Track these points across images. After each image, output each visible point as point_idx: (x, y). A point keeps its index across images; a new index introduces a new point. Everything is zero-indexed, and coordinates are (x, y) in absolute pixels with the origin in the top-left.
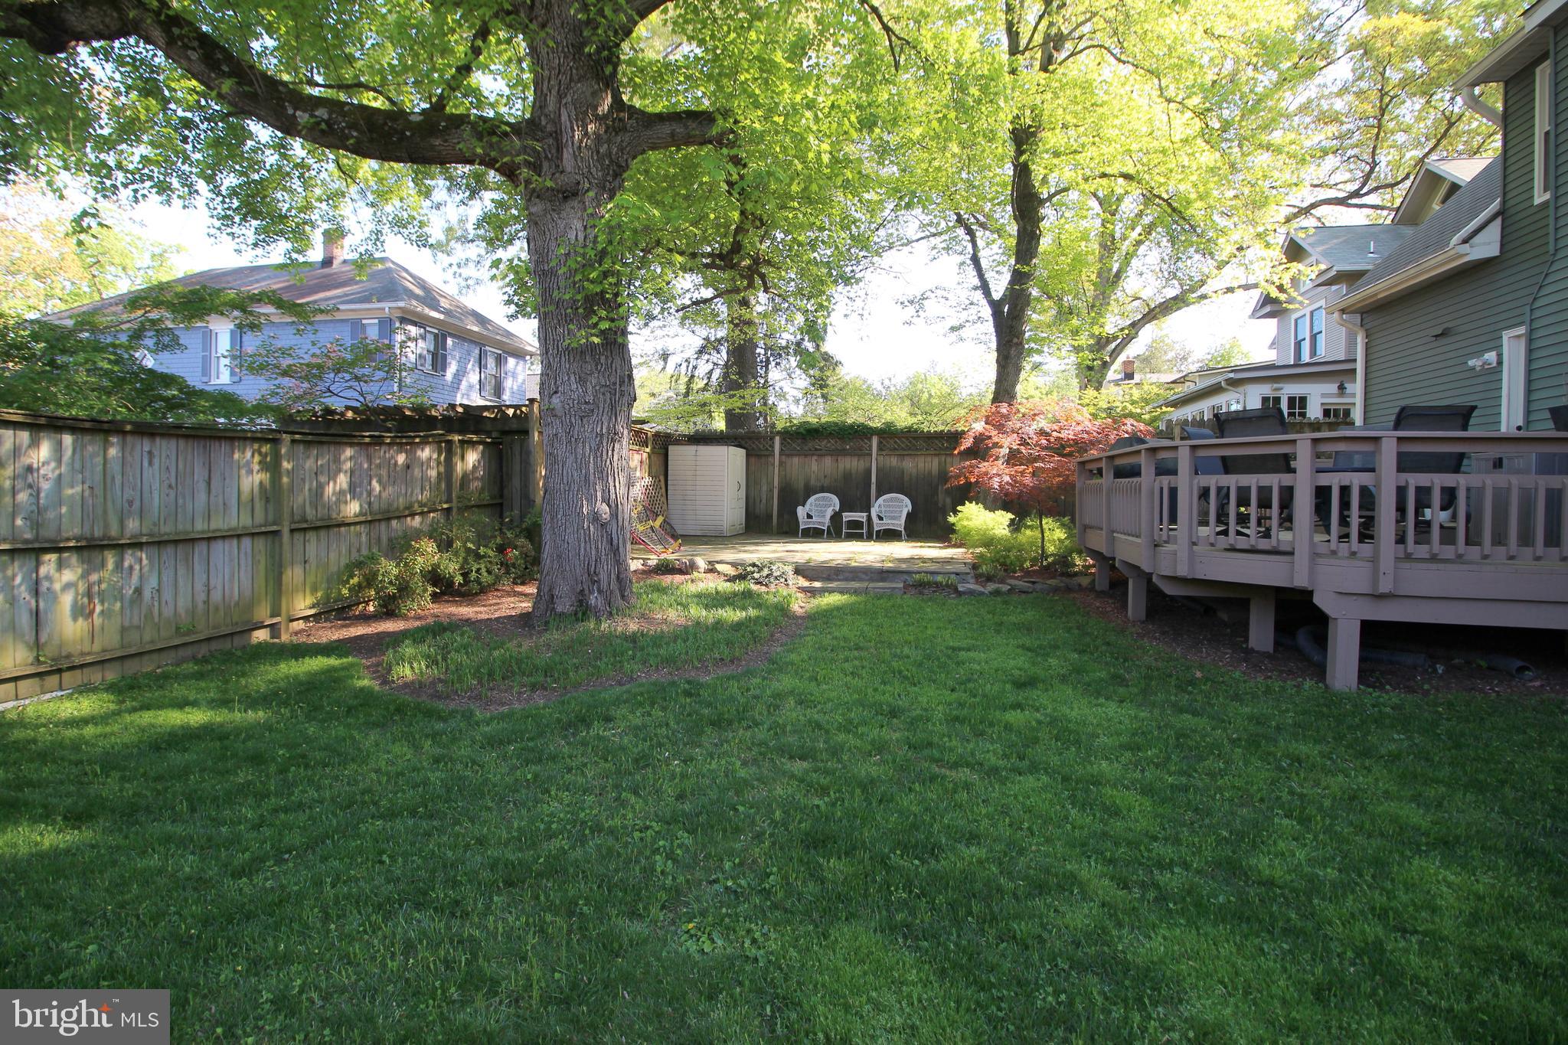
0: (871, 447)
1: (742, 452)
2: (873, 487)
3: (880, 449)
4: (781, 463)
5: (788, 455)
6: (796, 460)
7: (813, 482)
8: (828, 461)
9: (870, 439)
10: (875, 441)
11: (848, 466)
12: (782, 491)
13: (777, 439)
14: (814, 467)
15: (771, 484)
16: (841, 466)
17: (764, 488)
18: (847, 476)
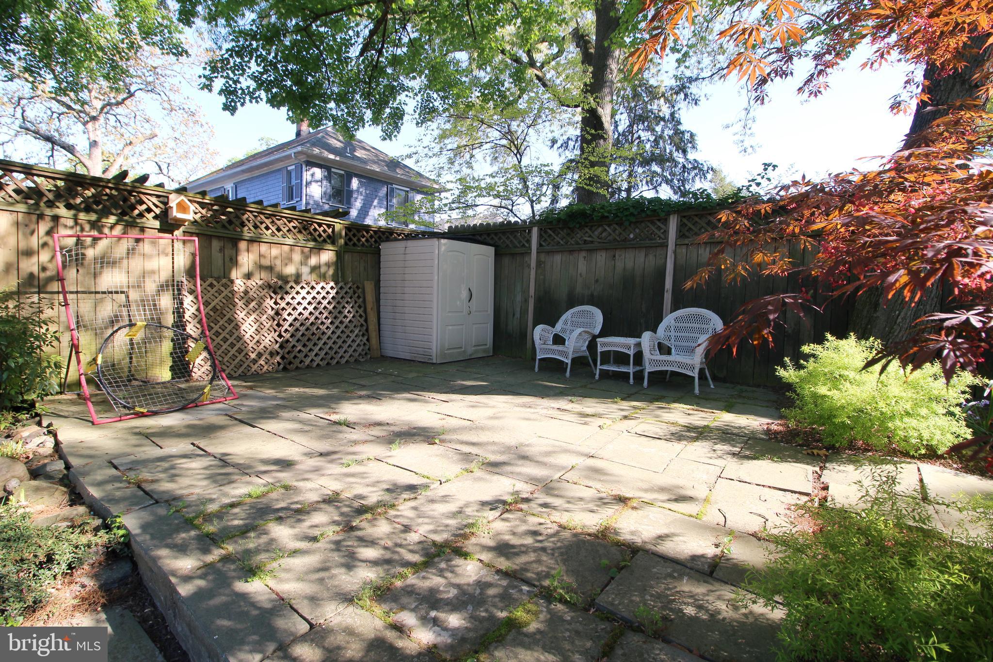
0: (666, 232)
1: (490, 251)
2: (668, 297)
3: (681, 234)
4: (539, 263)
5: (548, 253)
6: (558, 258)
7: (579, 289)
8: (601, 258)
9: (665, 221)
10: (673, 224)
11: (629, 264)
12: (539, 301)
13: (535, 230)
14: (582, 266)
15: (525, 291)
16: (620, 265)
17: (519, 298)
18: (628, 281)
